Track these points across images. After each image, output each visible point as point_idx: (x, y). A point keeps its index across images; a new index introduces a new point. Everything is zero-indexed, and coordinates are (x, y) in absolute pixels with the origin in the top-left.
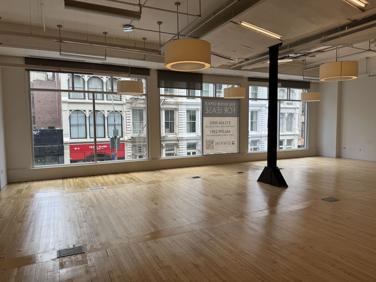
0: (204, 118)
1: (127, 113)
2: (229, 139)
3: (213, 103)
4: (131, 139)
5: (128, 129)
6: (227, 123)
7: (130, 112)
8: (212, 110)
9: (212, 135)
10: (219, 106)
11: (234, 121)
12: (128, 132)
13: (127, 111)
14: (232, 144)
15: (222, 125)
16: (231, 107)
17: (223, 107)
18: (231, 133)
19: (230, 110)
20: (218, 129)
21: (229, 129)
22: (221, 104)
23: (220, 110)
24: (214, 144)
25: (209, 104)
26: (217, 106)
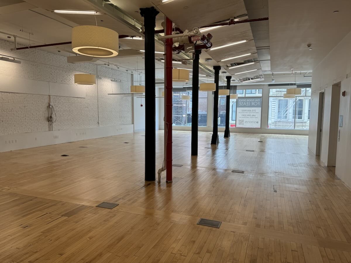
0: (237, 108)
1: (273, 103)
2: (254, 119)
3: (244, 100)
4: (274, 123)
5: (272, 115)
6: (253, 111)
7: (275, 101)
8: (243, 104)
9: (243, 117)
10: (249, 102)
11: (259, 110)
12: (272, 117)
13: (273, 101)
14: (257, 123)
15: (250, 112)
16: (257, 102)
17: (251, 102)
18: (256, 116)
19: (256, 104)
20: (247, 114)
21: (254, 114)
22: (249, 100)
23: (249, 103)
24: (244, 122)
25: (242, 100)
26: (247, 101)
